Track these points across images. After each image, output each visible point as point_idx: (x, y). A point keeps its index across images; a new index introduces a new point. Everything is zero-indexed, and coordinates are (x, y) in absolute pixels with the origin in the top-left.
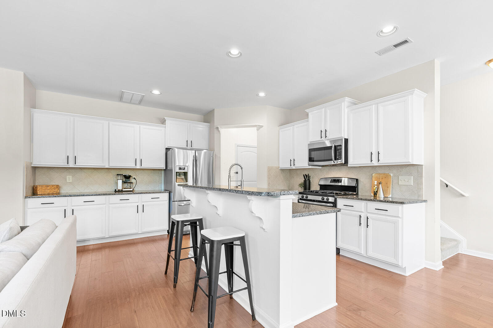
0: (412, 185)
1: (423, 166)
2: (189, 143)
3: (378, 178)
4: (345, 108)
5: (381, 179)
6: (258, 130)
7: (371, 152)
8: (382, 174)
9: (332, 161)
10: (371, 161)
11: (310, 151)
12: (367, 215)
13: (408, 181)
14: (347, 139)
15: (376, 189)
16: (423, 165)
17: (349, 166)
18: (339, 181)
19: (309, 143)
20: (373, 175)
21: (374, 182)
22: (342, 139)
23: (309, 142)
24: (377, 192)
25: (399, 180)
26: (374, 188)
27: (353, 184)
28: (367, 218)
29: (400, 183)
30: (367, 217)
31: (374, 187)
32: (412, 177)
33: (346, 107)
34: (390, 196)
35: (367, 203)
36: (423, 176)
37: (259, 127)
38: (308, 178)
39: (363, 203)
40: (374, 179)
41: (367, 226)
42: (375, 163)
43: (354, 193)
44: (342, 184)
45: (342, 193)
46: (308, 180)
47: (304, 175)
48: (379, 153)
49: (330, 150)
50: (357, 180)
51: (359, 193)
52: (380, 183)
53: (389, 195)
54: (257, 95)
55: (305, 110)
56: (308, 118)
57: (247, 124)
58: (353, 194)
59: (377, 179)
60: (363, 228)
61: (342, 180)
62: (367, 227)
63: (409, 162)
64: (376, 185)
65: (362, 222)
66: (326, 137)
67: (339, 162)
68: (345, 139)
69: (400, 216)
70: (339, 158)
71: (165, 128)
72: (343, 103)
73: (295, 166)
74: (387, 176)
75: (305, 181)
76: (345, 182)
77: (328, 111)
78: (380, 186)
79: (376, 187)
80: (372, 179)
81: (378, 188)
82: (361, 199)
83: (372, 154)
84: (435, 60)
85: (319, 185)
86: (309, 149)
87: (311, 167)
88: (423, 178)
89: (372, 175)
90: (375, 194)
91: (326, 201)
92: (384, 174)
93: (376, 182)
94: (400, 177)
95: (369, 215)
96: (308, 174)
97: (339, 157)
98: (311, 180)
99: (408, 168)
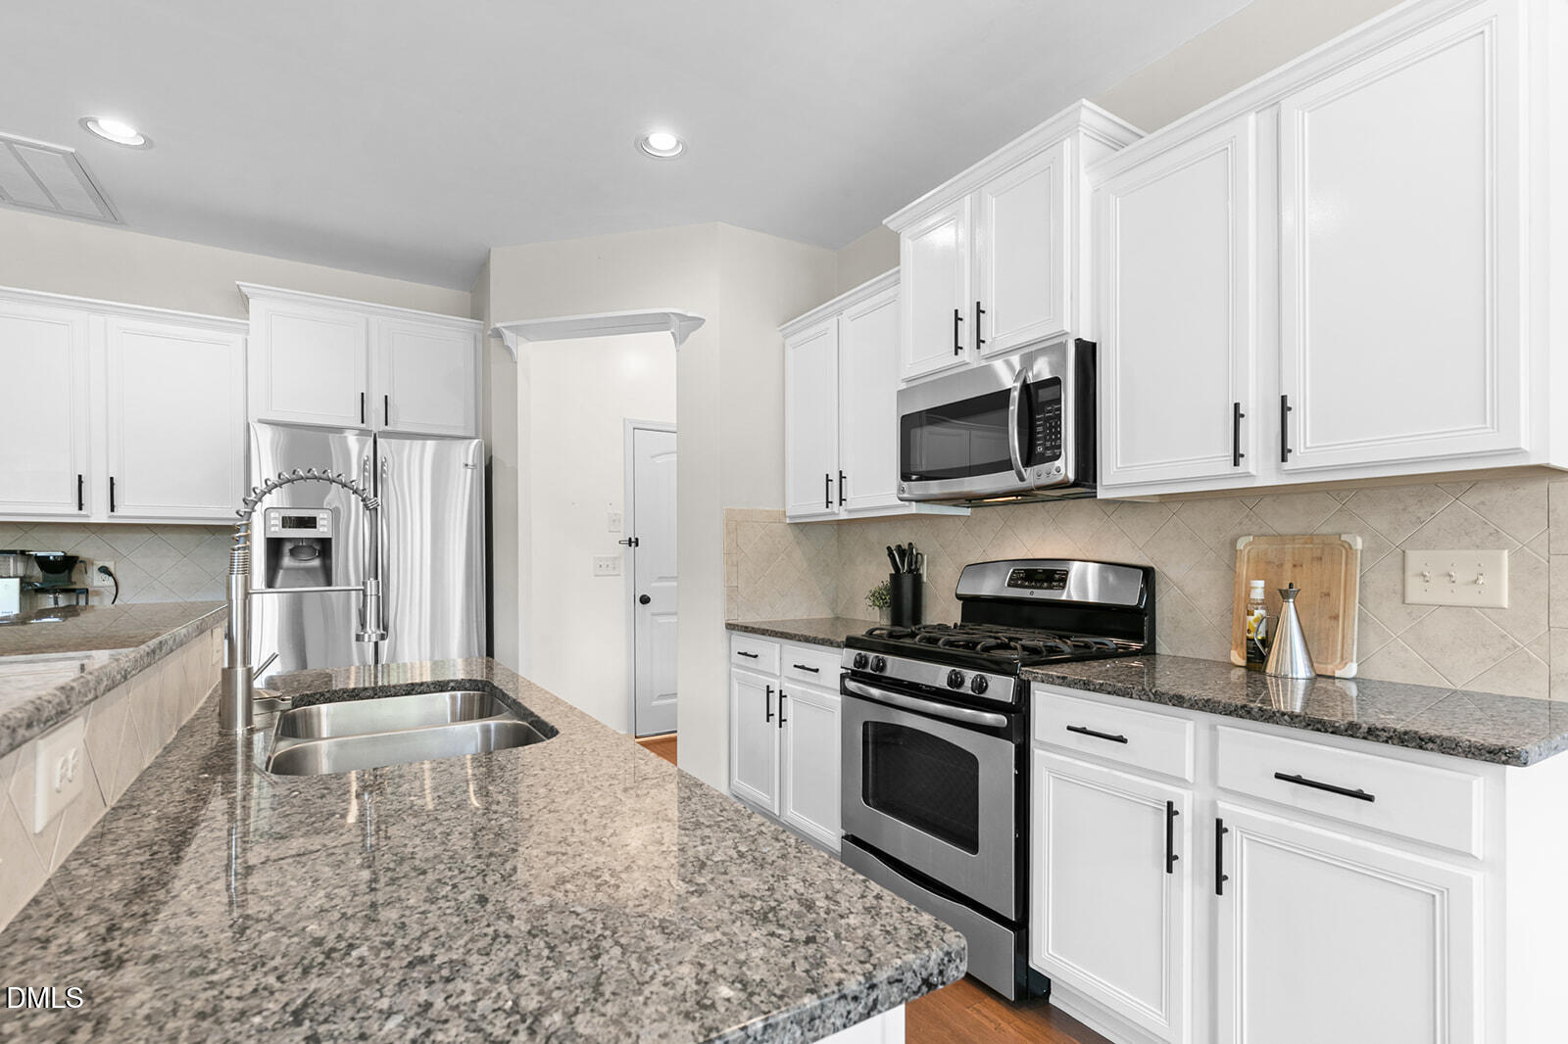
0: (1505, 603)
2: (375, 406)
3: (1268, 563)
4: (1082, 172)
5: (1288, 566)
6: (680, 339)
7: (1237, 406)
8: (1293, 537)
9: (1012, 469)
10: (1237, 457)
11: (910, 424)
12: (1214, 805)
13: (1475, 582)
14: (1094, 345)
15: (1262, 628)
17: (1100, 496)
18: (1053, 576)
19: (904, 386)
20: (1240, 545)
21: (1249, 589)
22: (1063, 347)
24: (1266, 642)
25: (1409, 573)
26: (1251, 619)
27: (1129, 595)
28: (1220, 829)
29: (1416, 592)
30: (1219, 822)
31: (1250, 613)
32: (1506, 553)
33: (1082, 166)
34: (1352, 670)
35: (1213, 728)
38: (910, 565)
39: (1189, 726)
40: (1243, 569)
41: (1220, 878)
42: (1261, 470)
43: (1135, 646)
44: (1071, 593)
45: (1066, 647)
46: (910, 571)
47: (889, 548)
48: (1285, 409)
49: (999, 412)
50: (1148, 574)
51: (1163, 647)
52: (1285, 595)
53: (1344, 661)
56: (899, 264)
58: (1126, 648)
59: (1266, 567)
60: (1187, 883)
61: (1067, 573)
62: (1219, 891)
63: (1517, 451)
64: (1264, 604)
65: (1184, 846)
66: (980, 342)
67: (1049, 473)
68: (1080, 343)
69: (1477, 850)
70: (1049, 453)
71: (248, 332)
72: (1067, 144)
73: (849, 504)
74: (1329, 551)
75: (896, 578)
76: (1084, 585)
77: (992, 203)
78: (1290, 608)
79: (1259, 612)
80: (1232, 568)
81: (1273, 622)
82: (1178, 701)
83: (1238, 415)
85: (959, 597)
86: (903, 417)
87: (914, 509)
89: (1233, 543)
90: (1257, 656)
91: (971, 692)
92: (1310, 538)
93: (1261, 584)
94: (1415, 558)
95: (1228, 810)
96: (910, 544)
97: (1046, 448)
98: (924, 571)
99: (1473, 498)
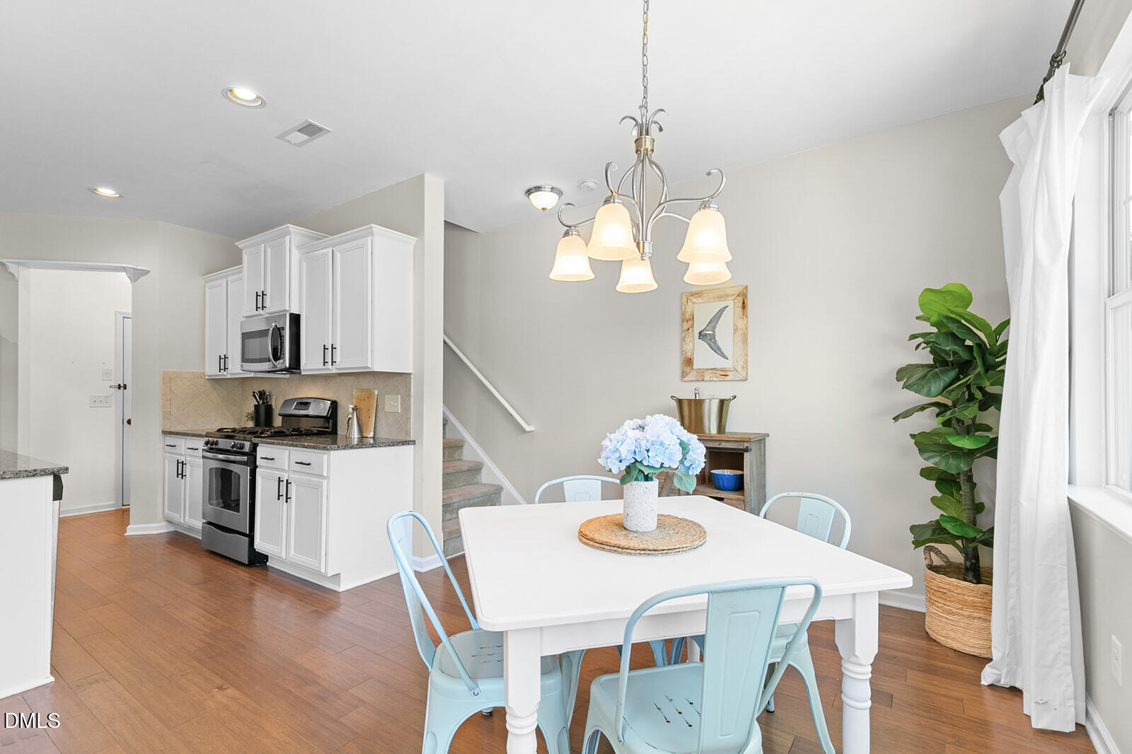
0: (400, 411)
1: (412, 376)
7: (324, 345)
11: (243, 337)
12: (287, 475)
16: (410, 374)
17: (302, 373)
23: (243, 317)
28: (288, 483)
30: (288, 481)
32: (400, 396)
36: (412, 395)
37: (136, 275)
47: (252, 392)
49: (265, 338)
50: (334, 403)
54: (93, 191)
55: (236, 244)
56: (242, 264)
57: (108, 262)
66: (263, 307)
67: (279, 364)
72: (288, 237)
77: (269, 251)
84: (426, 175)
86: (242, 334)
88: (412, 400)
95: (289, 477)
